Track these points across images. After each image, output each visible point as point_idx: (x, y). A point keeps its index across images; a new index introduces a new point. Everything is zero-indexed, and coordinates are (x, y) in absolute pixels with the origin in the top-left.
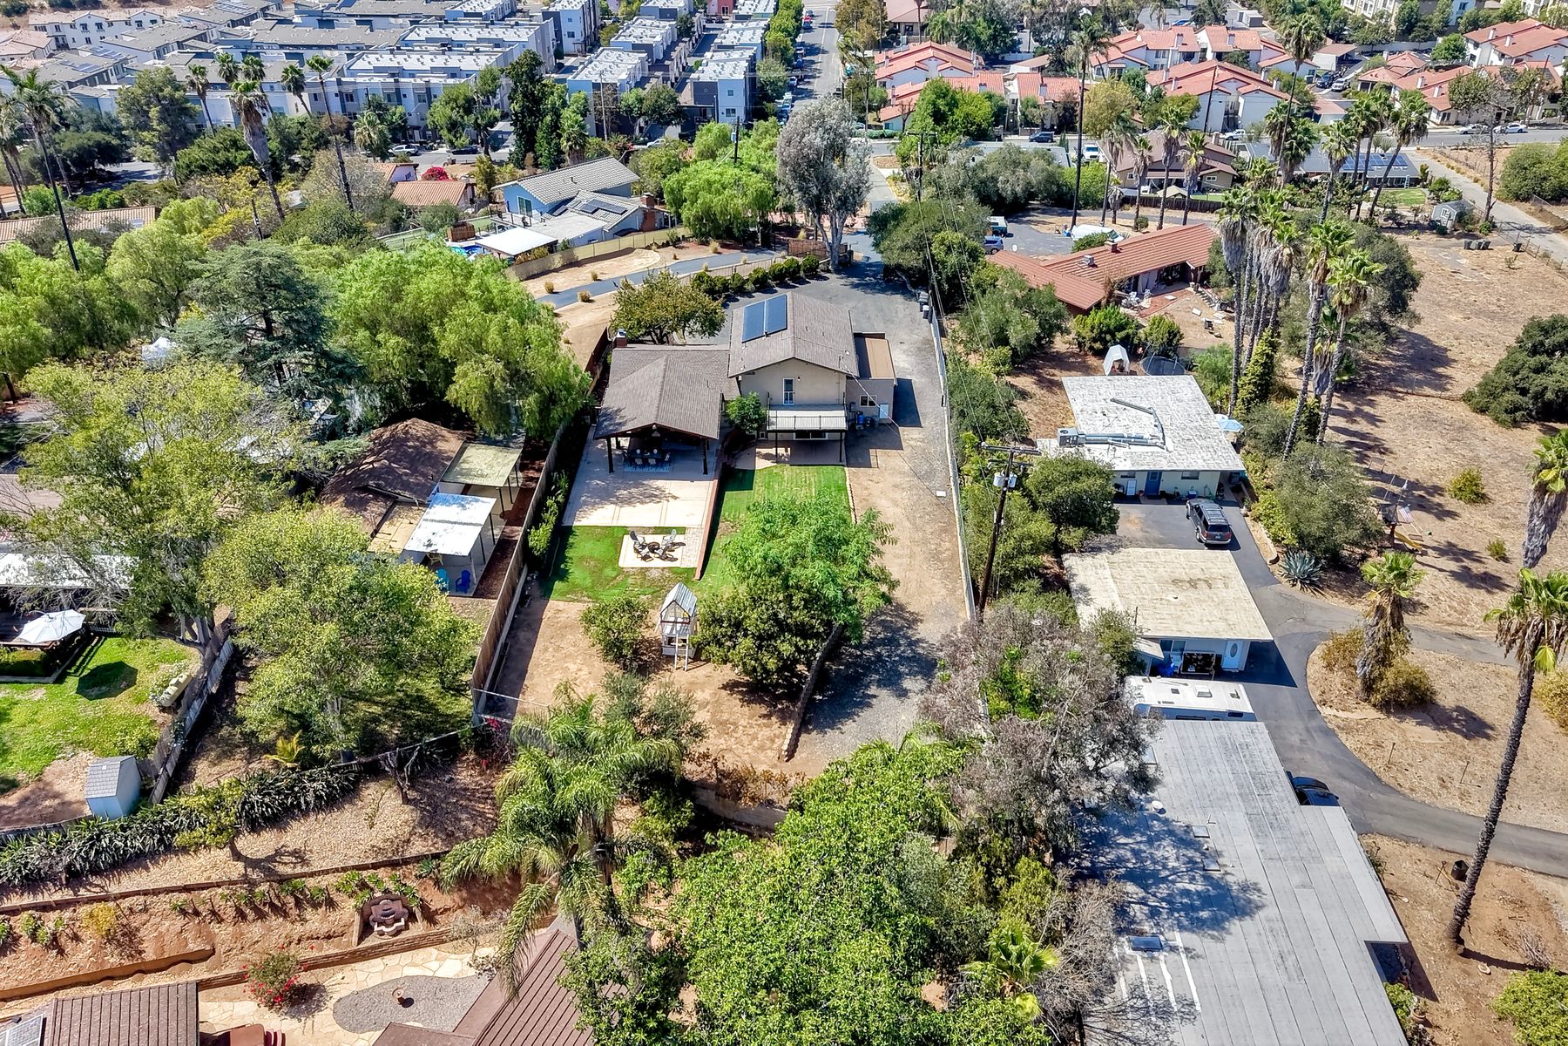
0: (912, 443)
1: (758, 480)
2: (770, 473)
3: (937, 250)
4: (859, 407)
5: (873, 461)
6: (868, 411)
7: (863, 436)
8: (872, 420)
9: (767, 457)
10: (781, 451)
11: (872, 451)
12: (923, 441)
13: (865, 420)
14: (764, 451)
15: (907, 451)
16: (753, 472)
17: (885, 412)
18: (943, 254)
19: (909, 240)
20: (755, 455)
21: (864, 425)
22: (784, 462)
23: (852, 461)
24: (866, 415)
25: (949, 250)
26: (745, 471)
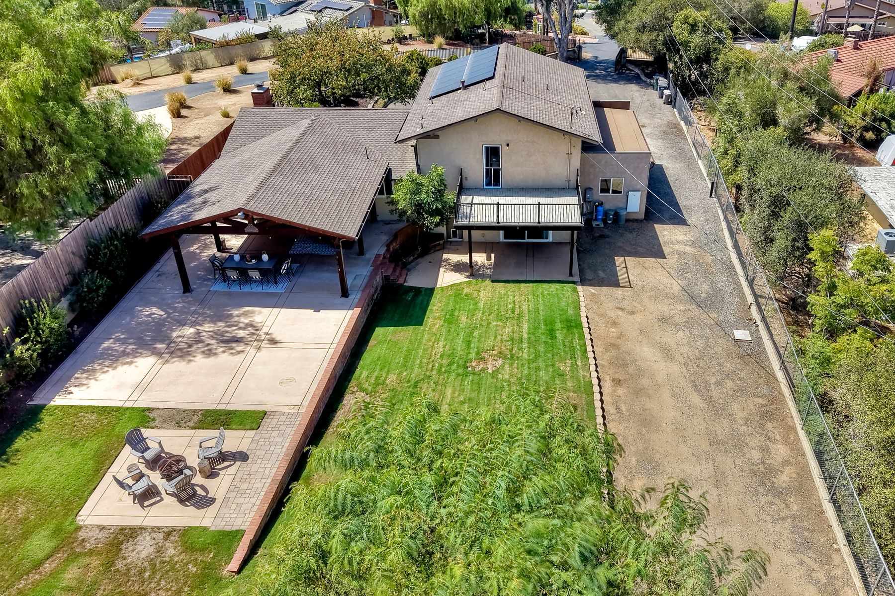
0: (677, 247)
1: (436, 306)
2: (458, 295)
3: (679, 31)
4: (598, 195)
5: (622, 276)
6: (610, 201)
7: (602, 237)
8: (617, 214)
9: (458, 268)
10: (480, 258)
11: (619, 260)
12: (693, 244)
13: (606, 214)
14: (455, 258)
15: (672, 260)
16: (430, 292)
17: (635, 203)
18: (686, 34)
19: (647, 18)
20: (438, 264)
21: (604, 221)
22: (483, 277)
23: (589, 275)
24: (607, 206)
25: (693, 28)
26: (417, 291)
